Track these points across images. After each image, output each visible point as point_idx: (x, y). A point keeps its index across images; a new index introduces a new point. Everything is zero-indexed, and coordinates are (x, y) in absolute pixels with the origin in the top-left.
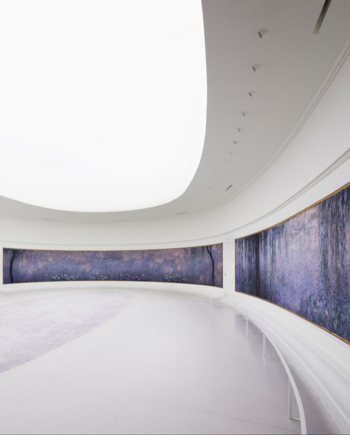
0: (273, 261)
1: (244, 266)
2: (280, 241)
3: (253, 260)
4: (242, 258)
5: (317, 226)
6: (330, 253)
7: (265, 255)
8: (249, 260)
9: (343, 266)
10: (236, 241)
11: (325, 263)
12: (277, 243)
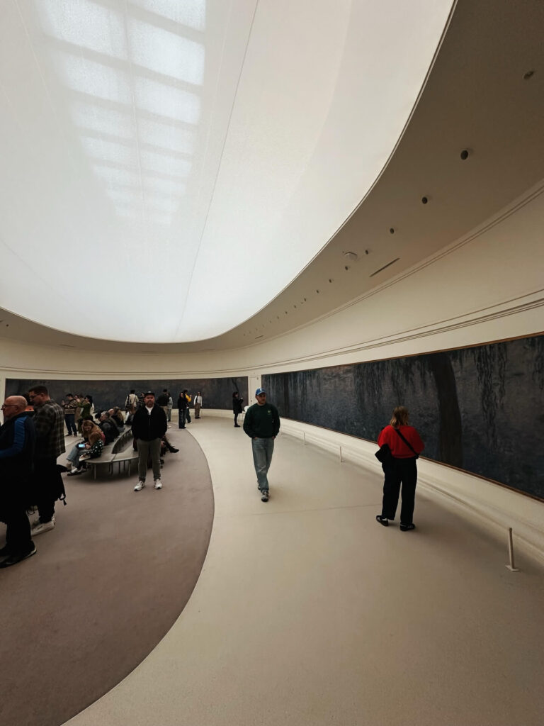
0: (304, 393)
1: (271, 394)
2: (311, 381)
3: (282, 392)
4: (269, 389)
5: (353, 378)
6: (366, 395)
7: (295, 389)
8: (277, 392)
9: (379, 403)
10: (262, 376)
11: (361, 400)
12: (308, 382)
